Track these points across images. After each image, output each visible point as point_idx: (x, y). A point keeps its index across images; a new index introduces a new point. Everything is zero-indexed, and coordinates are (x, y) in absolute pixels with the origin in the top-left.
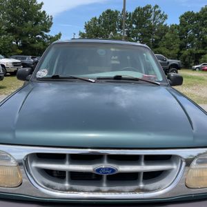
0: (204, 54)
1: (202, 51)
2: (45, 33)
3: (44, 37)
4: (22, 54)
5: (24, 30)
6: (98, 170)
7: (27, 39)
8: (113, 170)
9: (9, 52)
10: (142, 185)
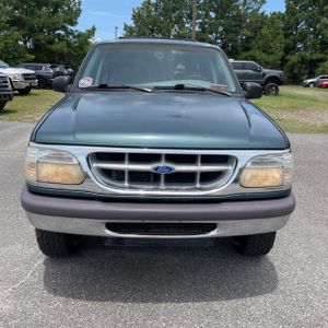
0: (323, 60)
1: (320, 56)
2: (70, 27)
3: (69, 33)
4: (34, 61)
5: (36, 22)
6: (156, 169)
7: (41, 37)
8: (171, 169)
9: (14, 57)
10: (198, 185)
